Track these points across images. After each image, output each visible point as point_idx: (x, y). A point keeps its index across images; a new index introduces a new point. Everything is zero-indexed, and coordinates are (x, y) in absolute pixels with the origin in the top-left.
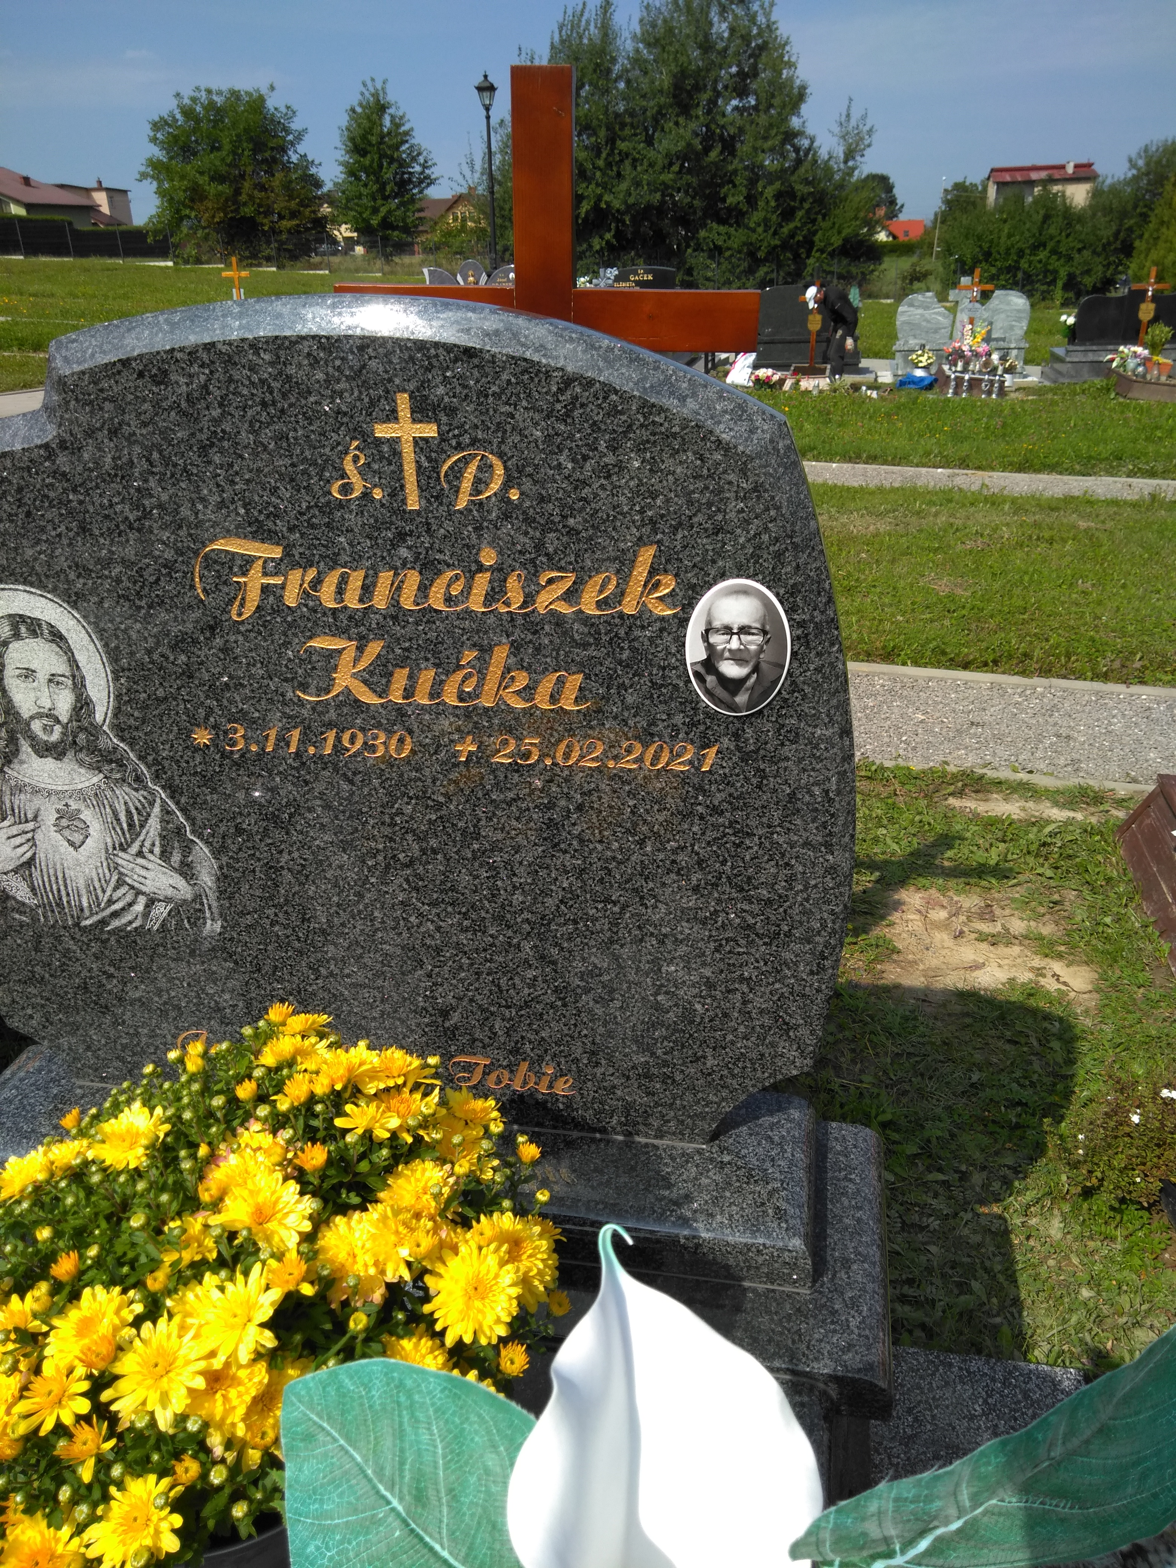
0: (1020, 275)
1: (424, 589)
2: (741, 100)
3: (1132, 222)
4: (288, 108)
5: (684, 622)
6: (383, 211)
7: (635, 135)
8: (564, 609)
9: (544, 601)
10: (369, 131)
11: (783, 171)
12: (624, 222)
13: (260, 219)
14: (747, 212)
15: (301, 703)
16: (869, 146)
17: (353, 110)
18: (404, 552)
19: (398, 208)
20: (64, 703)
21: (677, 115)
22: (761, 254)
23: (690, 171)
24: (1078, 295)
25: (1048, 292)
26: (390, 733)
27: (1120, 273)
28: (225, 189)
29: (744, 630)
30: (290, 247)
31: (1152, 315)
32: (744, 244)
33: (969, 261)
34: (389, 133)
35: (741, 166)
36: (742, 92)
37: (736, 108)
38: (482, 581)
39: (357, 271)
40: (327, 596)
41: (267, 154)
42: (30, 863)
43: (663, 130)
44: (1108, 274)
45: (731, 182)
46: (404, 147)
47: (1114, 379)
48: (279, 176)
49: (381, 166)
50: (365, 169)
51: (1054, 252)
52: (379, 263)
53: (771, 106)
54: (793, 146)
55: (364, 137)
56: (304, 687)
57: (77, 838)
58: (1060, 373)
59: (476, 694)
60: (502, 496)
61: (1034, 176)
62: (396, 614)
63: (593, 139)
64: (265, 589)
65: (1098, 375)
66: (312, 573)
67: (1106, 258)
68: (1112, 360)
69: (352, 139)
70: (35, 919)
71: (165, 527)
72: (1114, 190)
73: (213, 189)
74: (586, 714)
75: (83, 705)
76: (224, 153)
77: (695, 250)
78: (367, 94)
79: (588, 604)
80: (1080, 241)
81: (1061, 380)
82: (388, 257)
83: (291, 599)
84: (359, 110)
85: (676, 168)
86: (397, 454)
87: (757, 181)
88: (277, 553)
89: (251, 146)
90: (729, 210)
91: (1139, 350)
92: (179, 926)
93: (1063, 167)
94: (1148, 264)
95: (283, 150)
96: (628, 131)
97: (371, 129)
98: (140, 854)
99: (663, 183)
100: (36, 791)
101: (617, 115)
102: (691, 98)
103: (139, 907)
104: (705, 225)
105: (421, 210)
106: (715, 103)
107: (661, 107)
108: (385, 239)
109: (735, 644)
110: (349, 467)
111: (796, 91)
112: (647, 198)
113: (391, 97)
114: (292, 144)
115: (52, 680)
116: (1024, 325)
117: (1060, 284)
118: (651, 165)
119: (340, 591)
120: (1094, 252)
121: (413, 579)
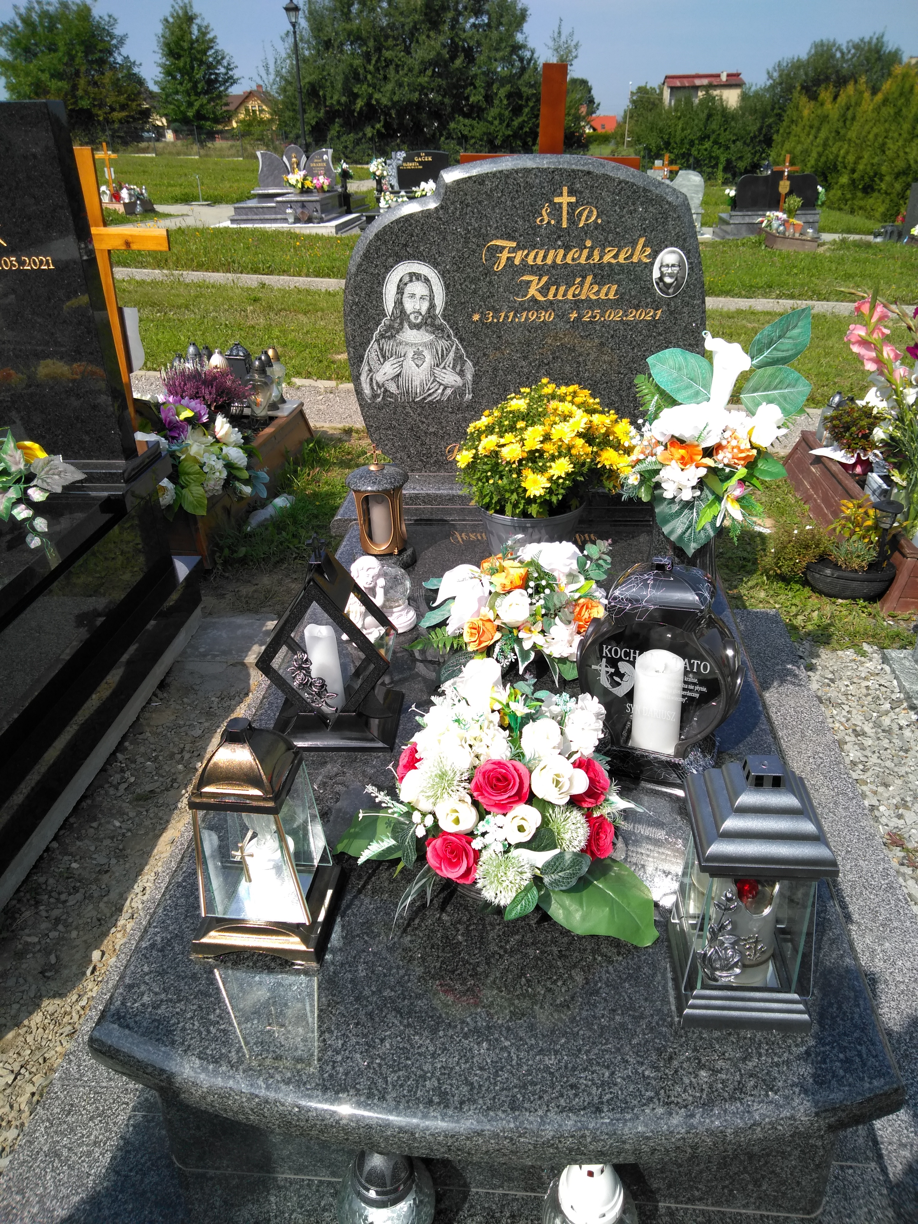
0: (692, 160)
1: (565, 256)
2: (477, 18)
3: (771, 120)
4: (110, 16)
5: (652, 264)
6: (197, 105)
7: (397, 45)
8: (613, 261)
9: (607, 258)
10: (182, 38)
11: (512, 76)
12: (390, 116)
13: (95, 111)
14: (486, 109)
15: (515, 301)
16: (576, 57)
17: (166, 20)
18: (559, 243)
19: (209, 102)
20: (424, 307)
21: (429, 30)
22: (498, 142)
23: (440, 75)
24: (734, 175)
25: (713, 173)
26: (546, 311)
27: (764, 159)
28: (64, 85)
29: (673, 266)
30: (122, 134)
31: (787, 190)
32: (484, 134)
33: (654, 149)
34: (197, 41)
35: (479, 71)
36: (478, 13)
37: (474, 25)
38: (585, 252)
39: (178, 154)
40: (530, 261)
41: (97, 55)
42: (399, 375)
43: (417, 42)
44: (755, 160)
45: (472, 84)
46: (210, 52)
47: (764, 235)
48: (108, 74)
49: (192, 68)
50: (180, 70)
51: (715, 142)
52: (196, 147)
53: (501, 24)
54: (518, 56)
55: (177, 43)
56: (517, 295)
57: (419, 363)
58: (726, 232)
59: (579, 295)
60: (595, 221)
61: (698, 82)
62: (554, 265)
63: (365, 48)
64: (508, 258)
65: (752, 233)
66: (526, 252)
67: (754, 148)
68: (762, 222)
69: (167, 45)
70: (396, 400)
71: (474, 237)
72: (757, 95)
73: (54, 84)
74: (617, 300)
75: (432, 306)
76: (60, 54)
77: (447, 138)
78: (177, 7)
79: (621, 259)
80: (735, 134)
81: (728, 237)
82: (202, 143)
83: (517, 262)
84: (171, 20)
85: (429, 72)
86: (561, 208)
87: (492, 83)
88: (514, 244)
89: (82, 48)
90: (472, 106)
91: (780, 214)
92: (455, 398)
93: (718, 76)
94: (783, 153)
95: (111, 53)
96: (390, 42)
97: (182, 36)
98: (444, 368)
99: (420, 84)
100: (407, 344)
101: (382, 29)
102: (439, 15)
103: (440, 391)
104: (454, 118)
105: (227, 104)
106: (457, 21)
107: (415, 23)
108: (200, 128)
109: (670, 271)
110: (544, 213)
111: (518, 12)
112: (408, 96)
113: (196, 9)
114: (116, 47)
115: (422, 298)
116: (701, 196)
117: (721, 167)
118: (410, 70)
119: (535, 258)
120: (745, 143)
121: (561, 252)
